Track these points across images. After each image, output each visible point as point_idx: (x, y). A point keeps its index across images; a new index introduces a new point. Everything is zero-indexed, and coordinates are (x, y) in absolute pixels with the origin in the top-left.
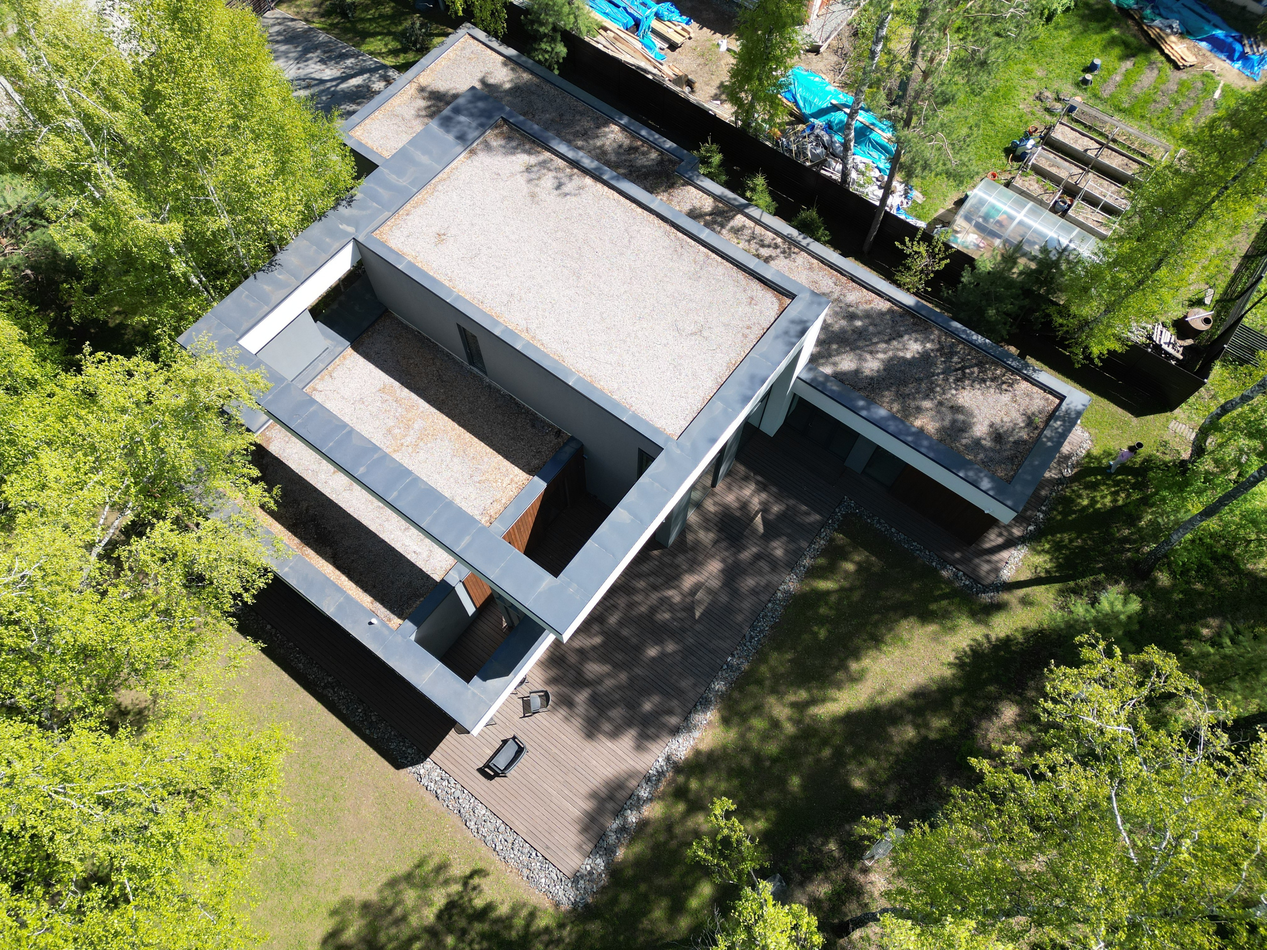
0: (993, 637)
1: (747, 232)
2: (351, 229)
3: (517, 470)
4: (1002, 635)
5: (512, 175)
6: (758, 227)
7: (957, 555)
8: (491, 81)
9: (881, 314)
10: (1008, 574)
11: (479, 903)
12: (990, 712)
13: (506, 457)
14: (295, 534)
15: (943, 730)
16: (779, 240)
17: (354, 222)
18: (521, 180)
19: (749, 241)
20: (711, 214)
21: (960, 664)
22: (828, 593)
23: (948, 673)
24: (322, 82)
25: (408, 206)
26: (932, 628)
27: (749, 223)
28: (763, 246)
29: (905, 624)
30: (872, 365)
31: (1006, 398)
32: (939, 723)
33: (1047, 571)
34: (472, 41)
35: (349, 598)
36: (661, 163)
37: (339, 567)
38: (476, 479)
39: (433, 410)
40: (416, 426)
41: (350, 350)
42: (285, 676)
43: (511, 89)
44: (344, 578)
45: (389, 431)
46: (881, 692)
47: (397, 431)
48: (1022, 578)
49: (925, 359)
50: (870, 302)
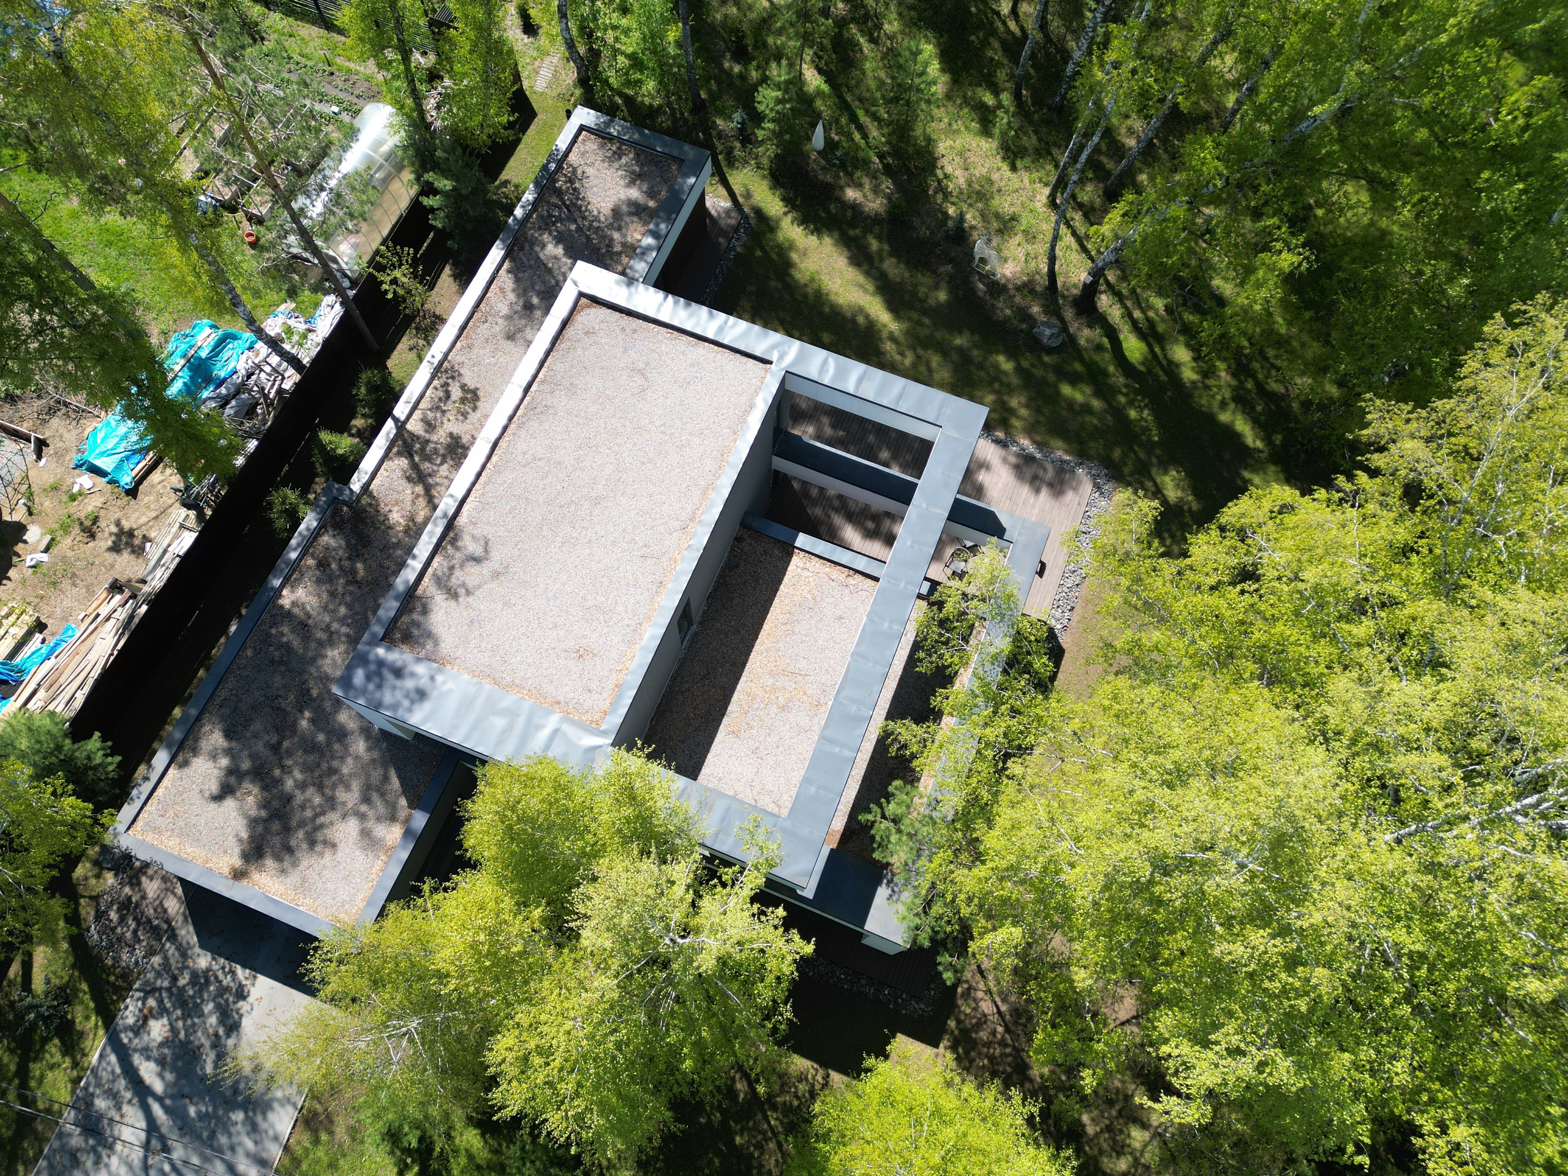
0: (786, 209)
1: (430, 415)
3: (791, 567)
4: (781, 204)
6: (421, 406)
7: (721, 240)
9: (517, 280)
12: (855, 207)
13: (779, 581)
15: (879, 238)
16: (436, 382)
18: (471, 600)
19: (444, 412)
20: (410, 456)
21: (818, 231)
23: (828, 240)
26: (794, 256)
27: (417, 415)
28: (448, 395)
29: (798, 276)
32: (874, 245)
33: (714, 176)
34: (139, 823)
40: (770, 682)
46: (861, 286)
48: (726, 194)
49: (562, 239)
50: (502, 290)
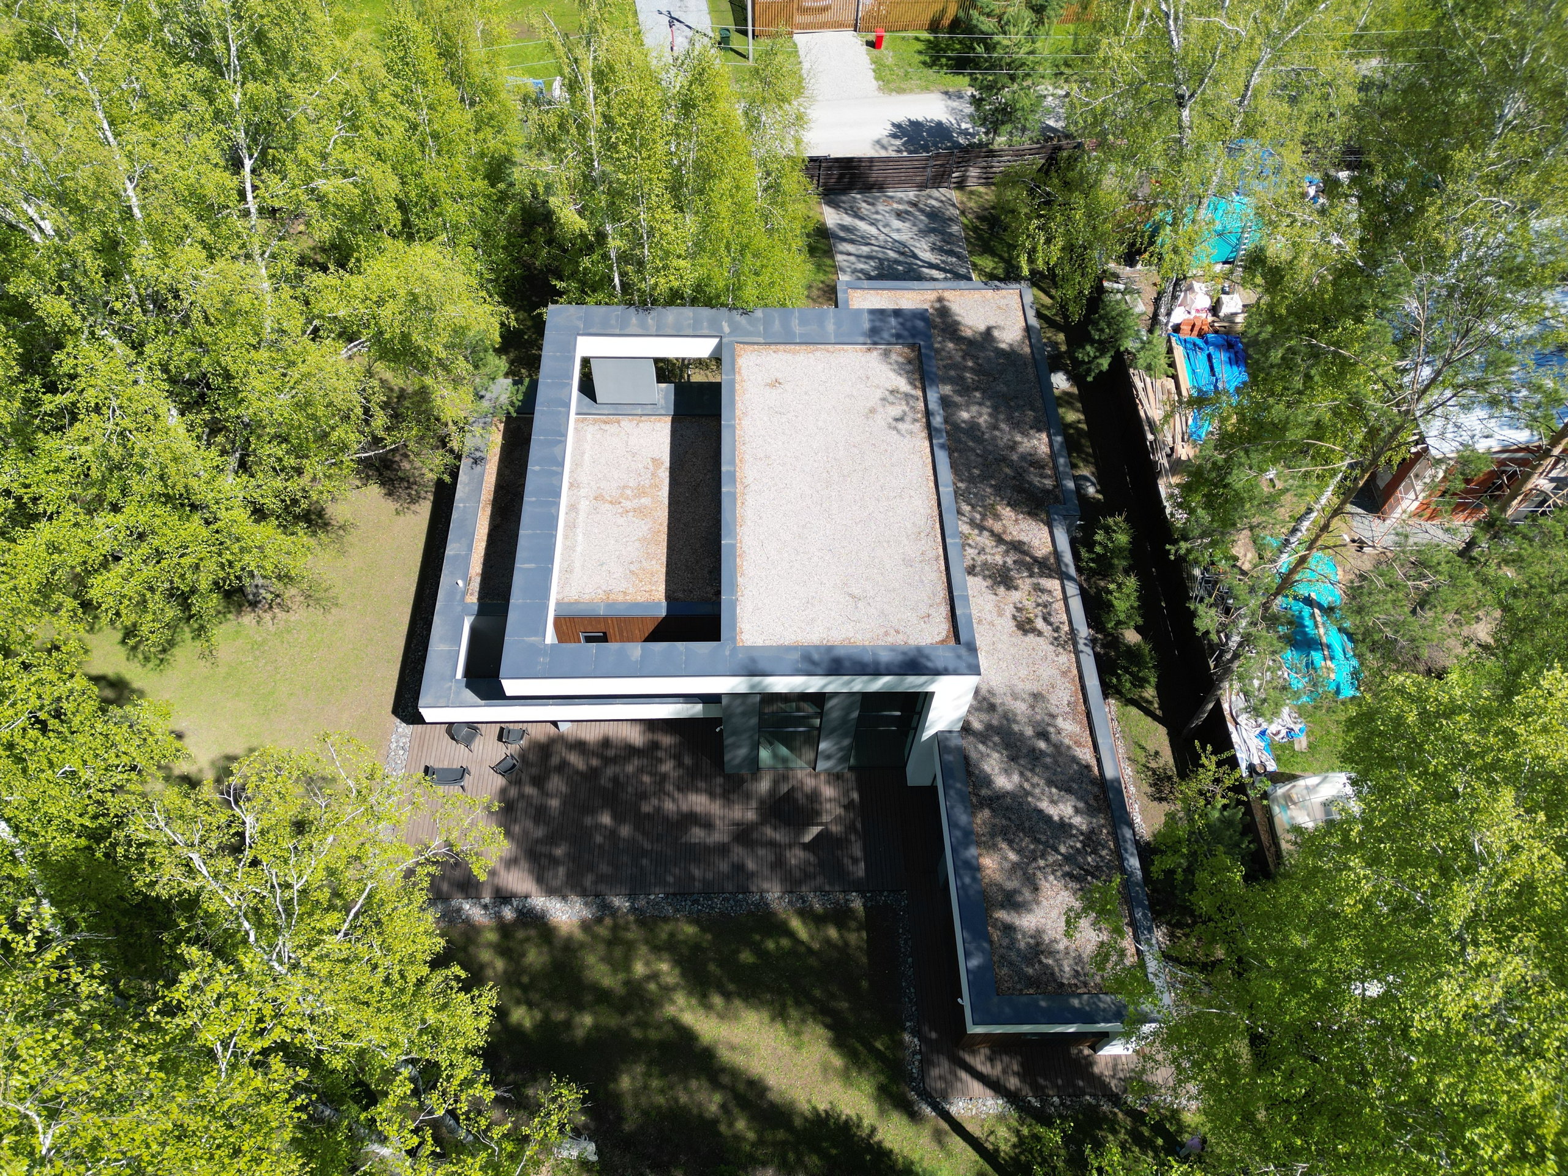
0: (878, 1137)
1: (1045, 598)
2: (727, 329)
3: (662, 588)
5: (878, 387)
6: (1060, 604)
8: (996, 333)
9: (1074, 760)
10: (959, 1108)
13: (667, 574)
14: (496, 492)
16: (1066, 628)
17: (735, 328)
18: (879, 394)
19: (1038, 605)
21: (822, 1119)
22: (791, 934)
23: (804, 1106)
24: (915, 256)
25: (781, 347)
27: (1058, 594)
30: (1008, 783)
32: (743, 1128)
33: (997, 1150)
34: (1017, 297)
35: (467, 558)
36: (1047, 492)
37: (490, 535)
38: (632, 567)
39: (666, 502)
40: (643, 500)
41: (669, 419)
42: (413, 589)
43: (1003, 350)
44: (484, 544)
45: (625, 487)
47: (629, 492)
48: (970, 1128)
50: (1078, 744)
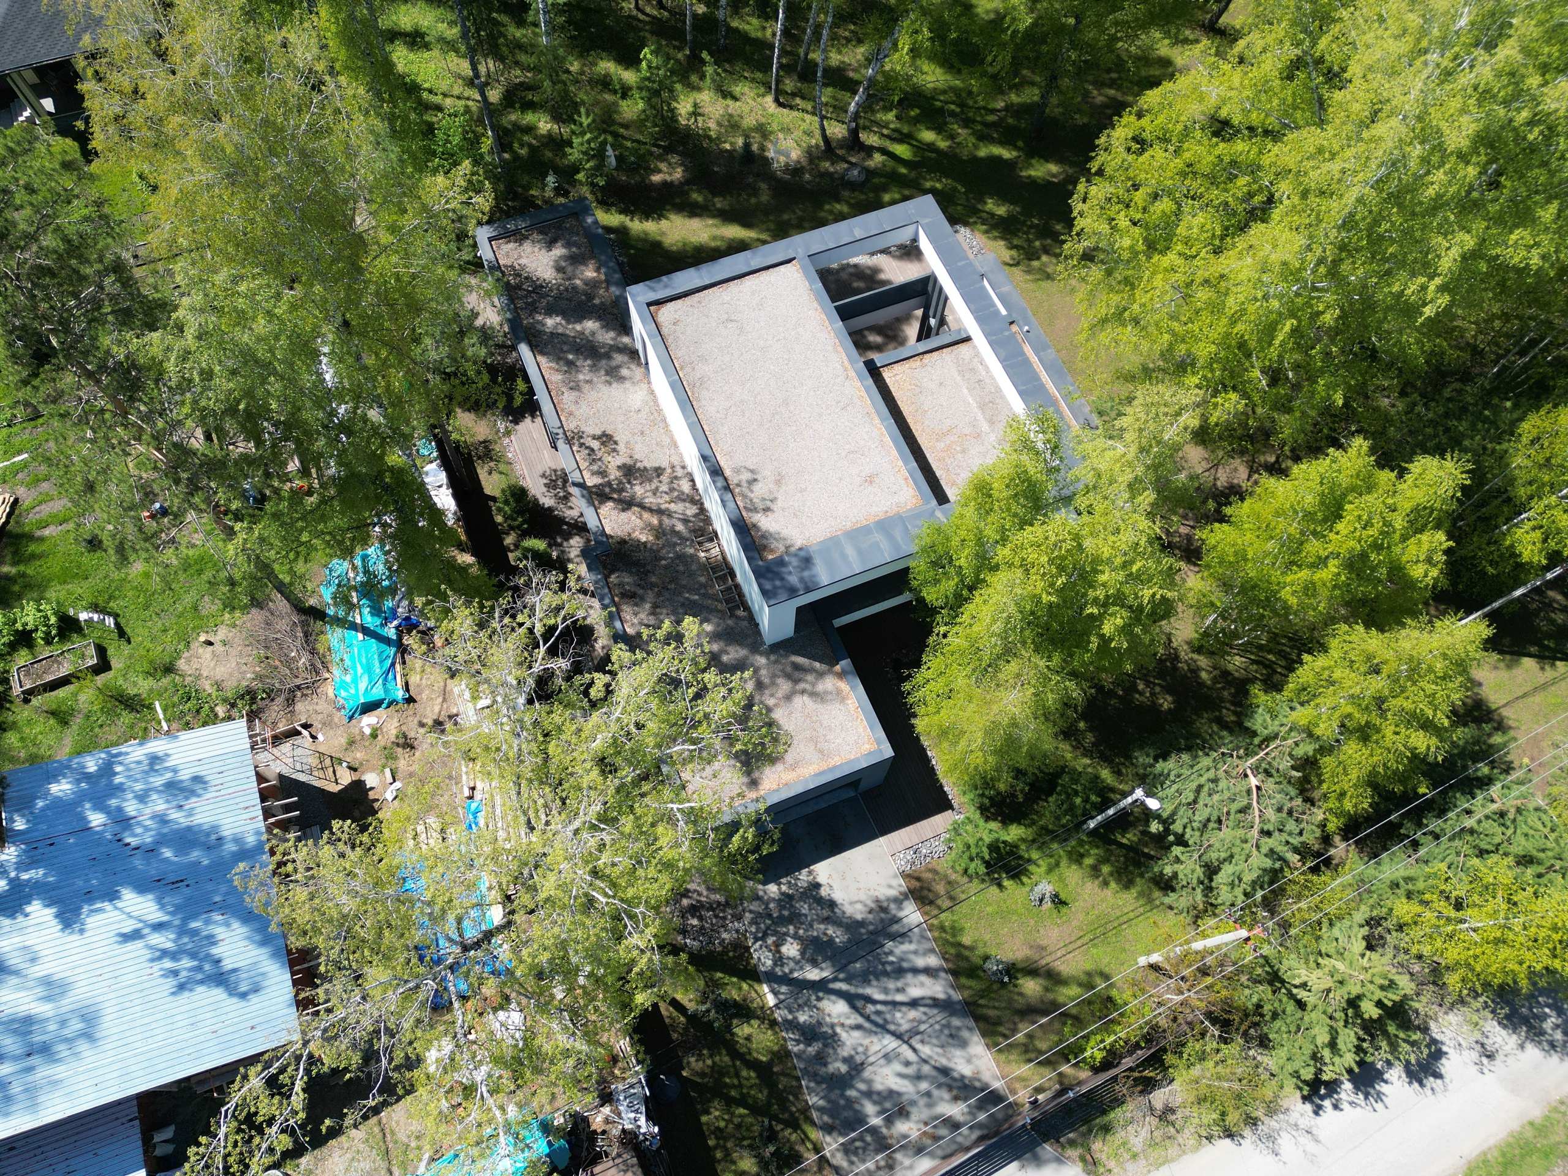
0: (628, 218)
4: (622, 216)
11: (1014, 253)
12: (668, 184)
15: (699, 193)
19: (600, 460)
20: (609, 498)
27: (586, 475)
30: (590, 325)
31: (523, 261)
49: (550, 311)
50: (551, 368)
